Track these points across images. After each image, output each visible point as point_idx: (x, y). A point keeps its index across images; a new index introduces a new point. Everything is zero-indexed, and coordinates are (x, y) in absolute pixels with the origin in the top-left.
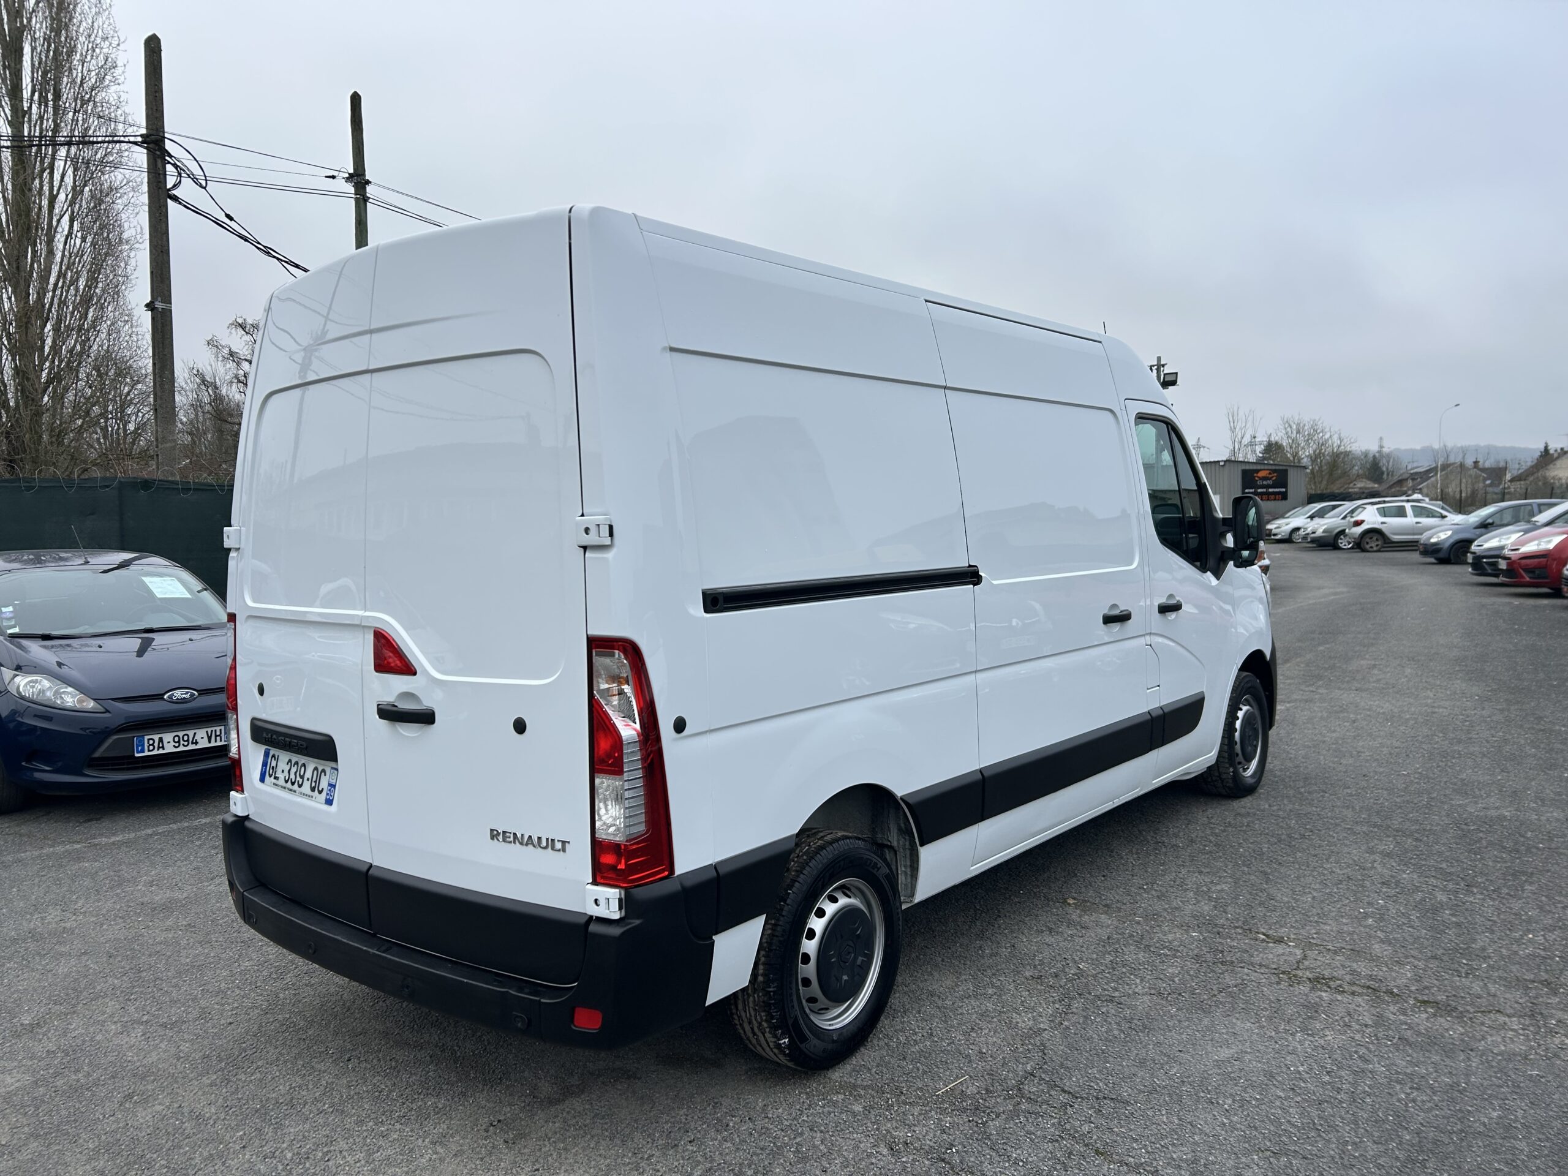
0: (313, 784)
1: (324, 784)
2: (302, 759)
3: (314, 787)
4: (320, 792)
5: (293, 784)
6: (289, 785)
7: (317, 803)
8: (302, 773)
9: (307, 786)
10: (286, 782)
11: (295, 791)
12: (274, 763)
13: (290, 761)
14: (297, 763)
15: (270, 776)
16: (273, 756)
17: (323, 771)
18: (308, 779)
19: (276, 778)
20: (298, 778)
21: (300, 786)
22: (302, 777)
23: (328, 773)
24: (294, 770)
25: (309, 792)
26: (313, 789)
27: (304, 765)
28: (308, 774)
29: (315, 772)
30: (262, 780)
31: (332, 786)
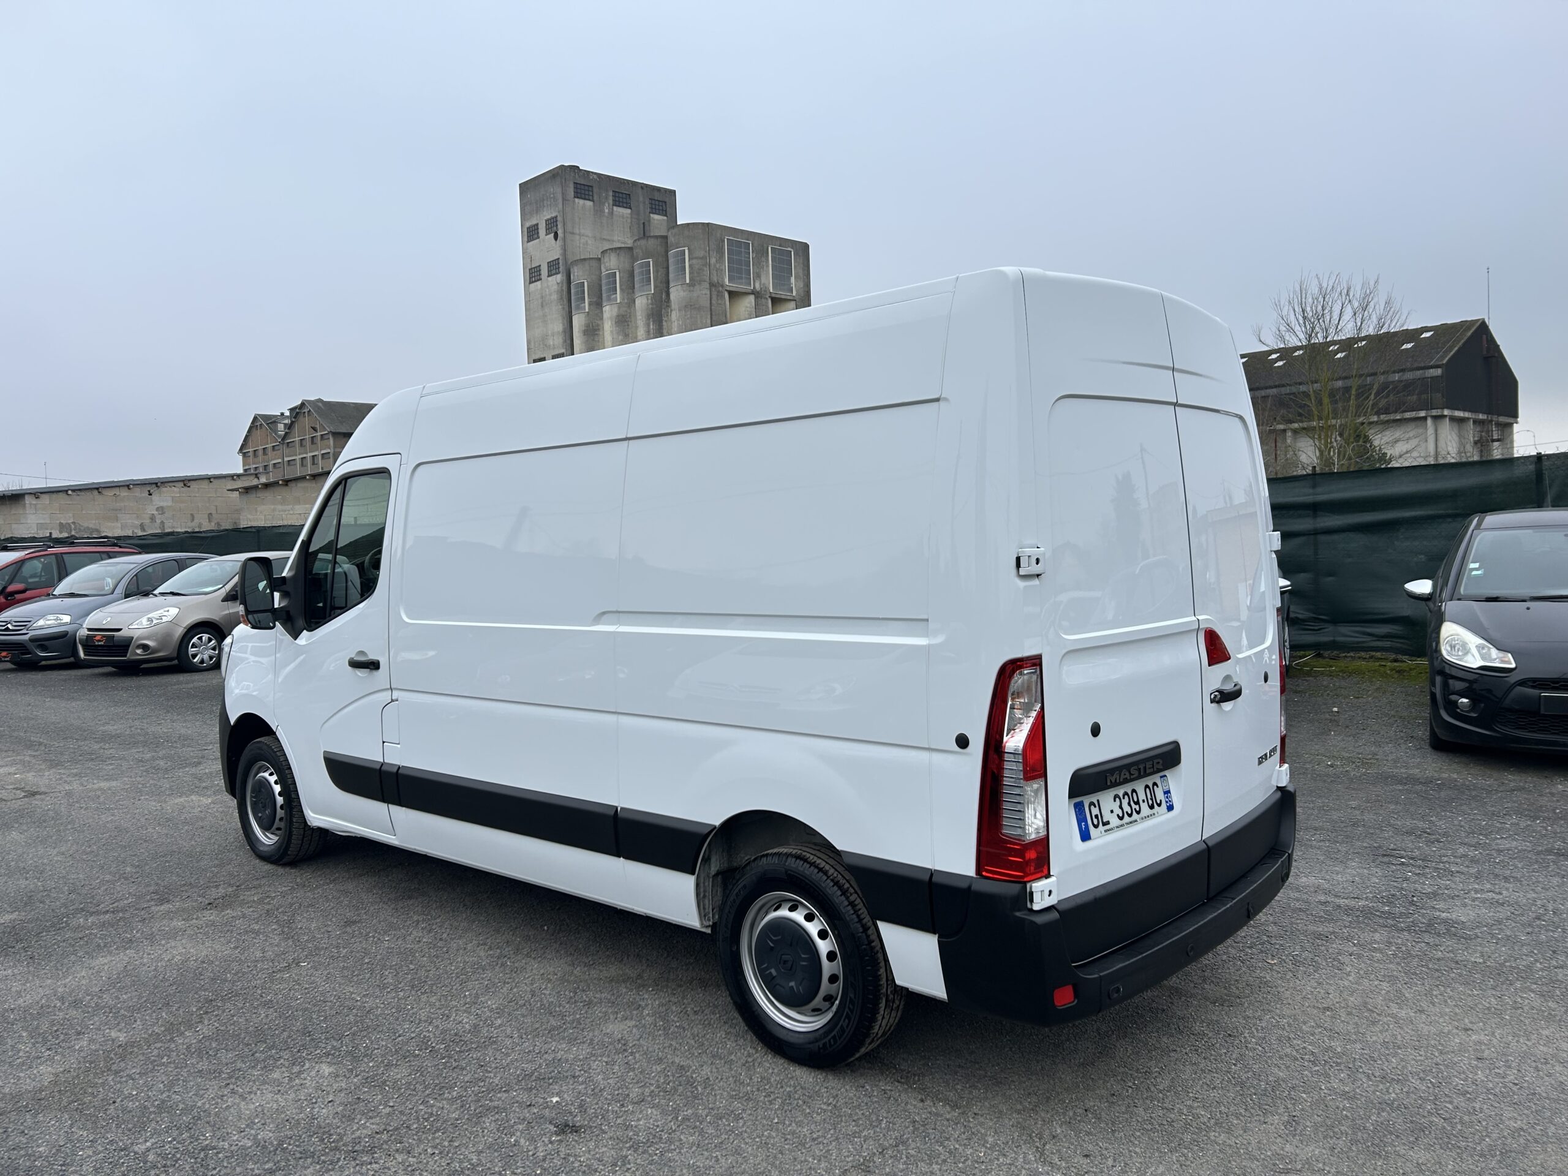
0: (1150, 802)
1: (1160, 795)
2: (1128, 788)
3: (1153, 804)
4: (1159, 805)
5: (1130, 815)
6: (1127, 819)
7: (1162, 816)
8: (1136, 800)
9: (1144, 807)
10: (1121, 818)
11: (1136, 821)
12: (1095, 811)
13: (1116, 797)
14: (1126, 794)
15: (1096, 826)
16: (1092, 804)
17: (1155, 784)
18: (1144, 801)
19: (1106, 824)
20: (1134, 806)
21: (1138, 812)
22: (1137, 803)
23: (1159, 785)
24: (1125, 802)
25: (1150, 812)
26: (1152, 807)
27: (1134, 791)
28: (1142, 796)
29: (1148, 790)
30: (1085, 836)
31: (1167, 793)
